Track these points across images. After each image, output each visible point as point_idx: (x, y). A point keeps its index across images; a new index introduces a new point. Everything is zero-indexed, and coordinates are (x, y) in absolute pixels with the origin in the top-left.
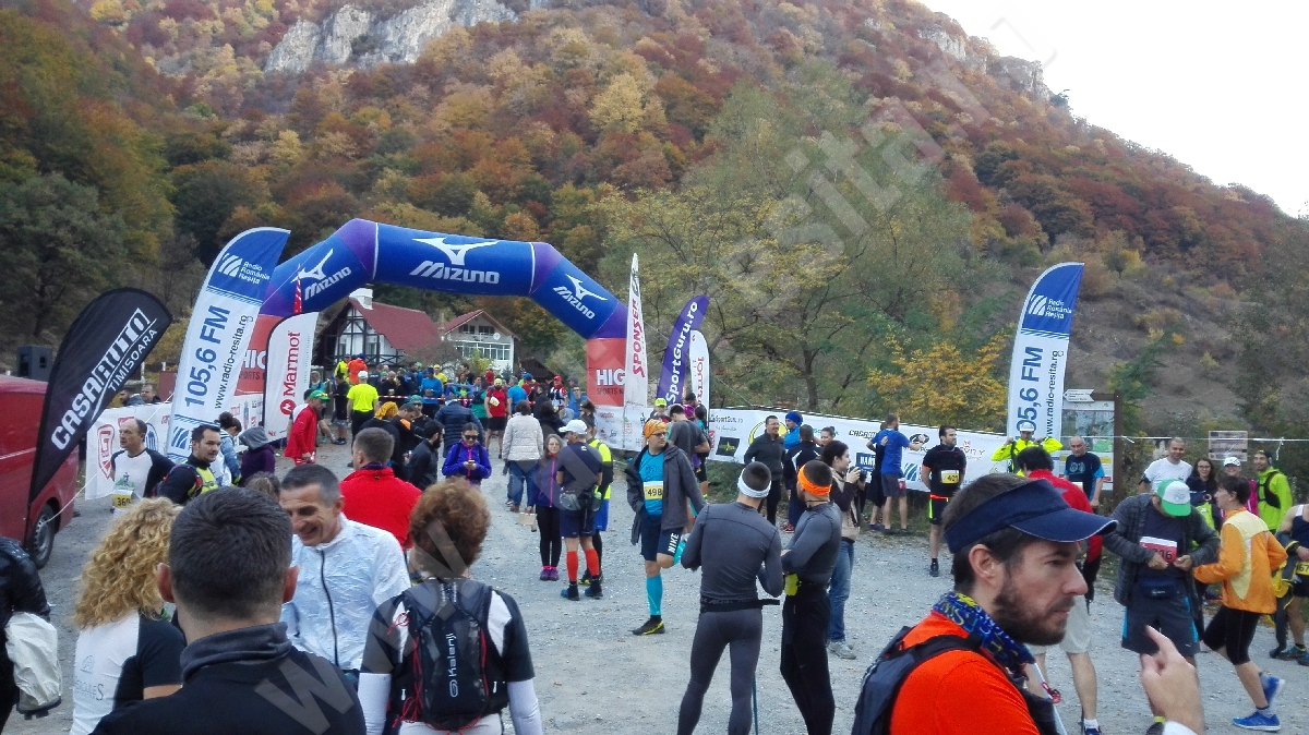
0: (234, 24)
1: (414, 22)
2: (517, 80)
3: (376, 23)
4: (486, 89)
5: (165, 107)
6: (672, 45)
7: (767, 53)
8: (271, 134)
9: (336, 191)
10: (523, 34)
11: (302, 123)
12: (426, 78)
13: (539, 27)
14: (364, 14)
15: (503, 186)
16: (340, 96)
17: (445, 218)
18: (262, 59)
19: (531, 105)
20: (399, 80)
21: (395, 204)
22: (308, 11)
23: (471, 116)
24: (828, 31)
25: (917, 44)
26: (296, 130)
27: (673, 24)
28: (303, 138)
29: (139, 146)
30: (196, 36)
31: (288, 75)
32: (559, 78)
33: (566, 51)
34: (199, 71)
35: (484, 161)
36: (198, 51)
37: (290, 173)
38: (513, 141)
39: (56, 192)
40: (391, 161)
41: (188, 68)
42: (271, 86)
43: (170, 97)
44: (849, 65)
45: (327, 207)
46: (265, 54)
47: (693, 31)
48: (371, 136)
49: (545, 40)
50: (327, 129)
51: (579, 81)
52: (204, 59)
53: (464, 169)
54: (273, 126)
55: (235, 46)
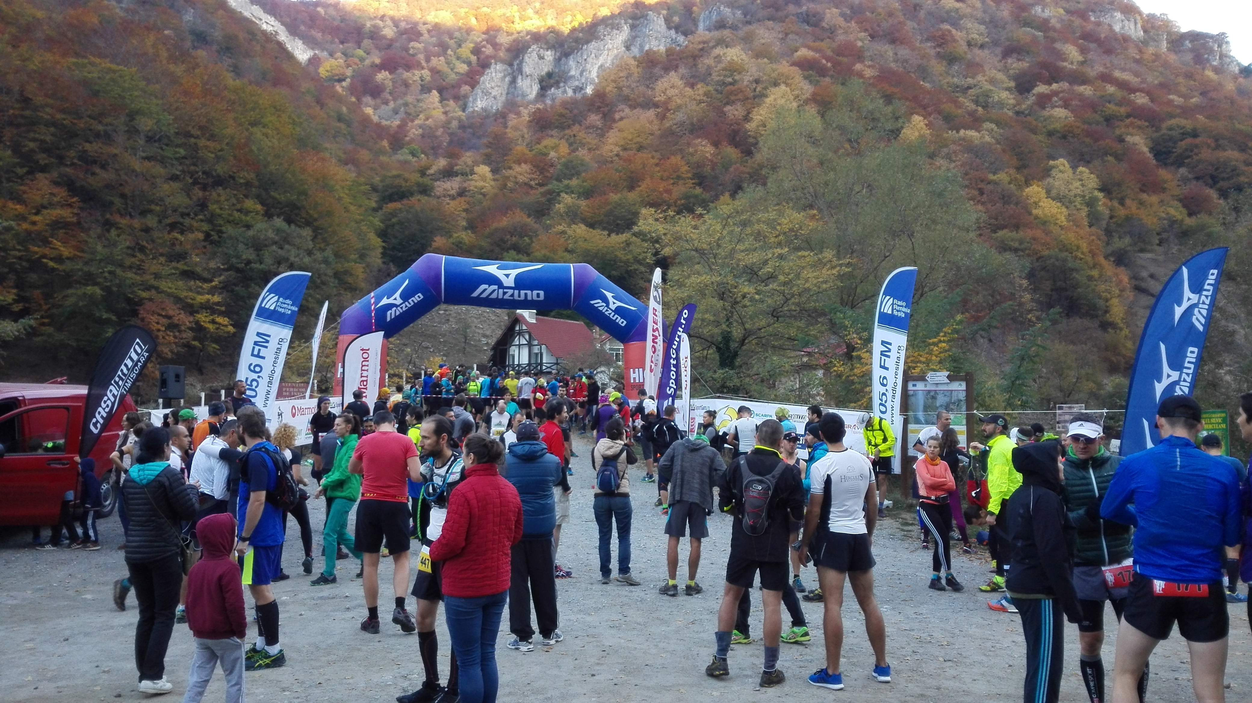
0: (438, 72)
1: (593, 55)
2: (679, 101)
3: (560, 59)
4: (651, 113)
5: (382, 152)
6: (829, 53)
7: (928, 51)
8: (468, 170)
9: (520, 217)
10: (687, 57)
11: (493, 158)
12: (599, 107)
13: (702, 49)
14: (549, 53)
15: (665, 202)
16: (525, 130)
17: (613, 236)
18: (462, 101)
19: (692, 124)
20: (576, 111)
21: (569, 226)
22: (502, 54)
23: (639, 139)
24: (993, 23)
25: (1089, 27)
26: (488, 164)
27: (832, 31)
28: (494, 171)
29: (350, 190)
30: (406, 85)
31: (485, 115)
32: (719, 96)
33: (724, 69)
34: (410, 117)
35: (648, 181)
36: (410, 99)
37: (485, 203)
38: (676, 160)
39: (277, 234)
40: (568, 187)
41: (402, 115)
42: (471, 126)
43: (385, 143)
44: (1015, 55)
45: (510, 232)
46: (466, 97)
47: (851, 37)
48: (552, 165)
49: (707, 61)
50: (514, 162)
51: (737, 97)
52: (415, 106)
53: (631, 188)
54: (470, 163)
55: (440, 92)
